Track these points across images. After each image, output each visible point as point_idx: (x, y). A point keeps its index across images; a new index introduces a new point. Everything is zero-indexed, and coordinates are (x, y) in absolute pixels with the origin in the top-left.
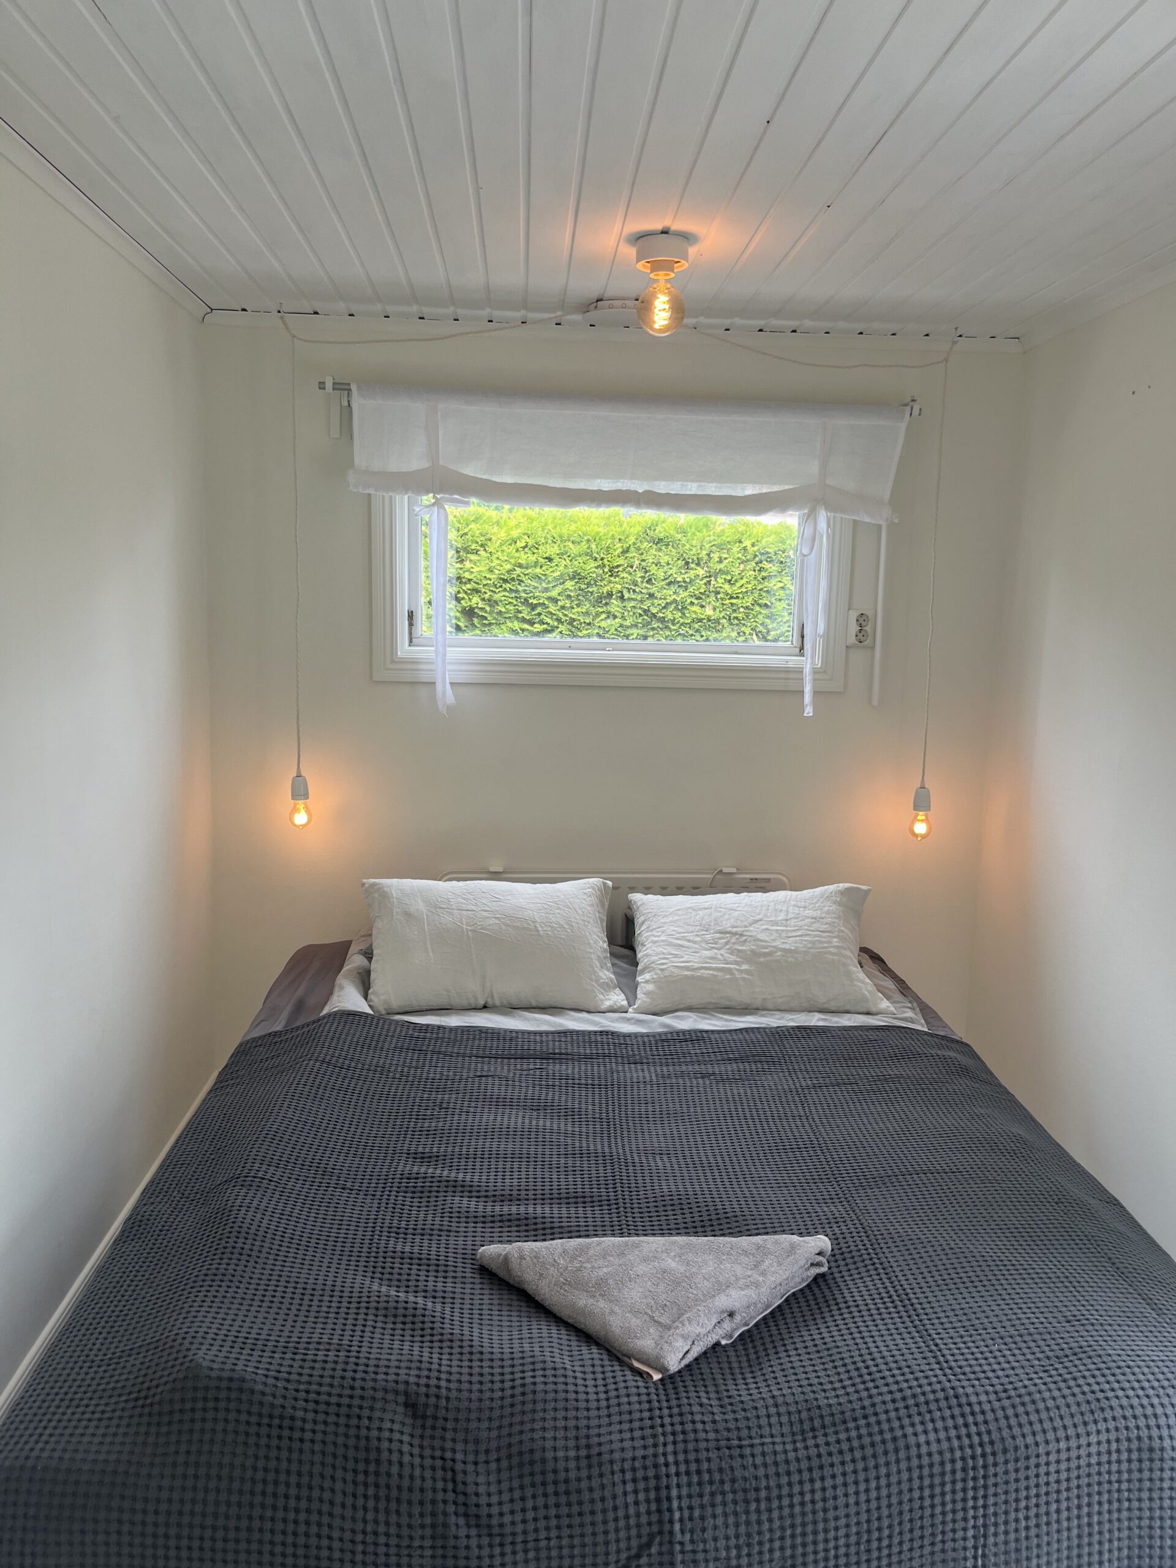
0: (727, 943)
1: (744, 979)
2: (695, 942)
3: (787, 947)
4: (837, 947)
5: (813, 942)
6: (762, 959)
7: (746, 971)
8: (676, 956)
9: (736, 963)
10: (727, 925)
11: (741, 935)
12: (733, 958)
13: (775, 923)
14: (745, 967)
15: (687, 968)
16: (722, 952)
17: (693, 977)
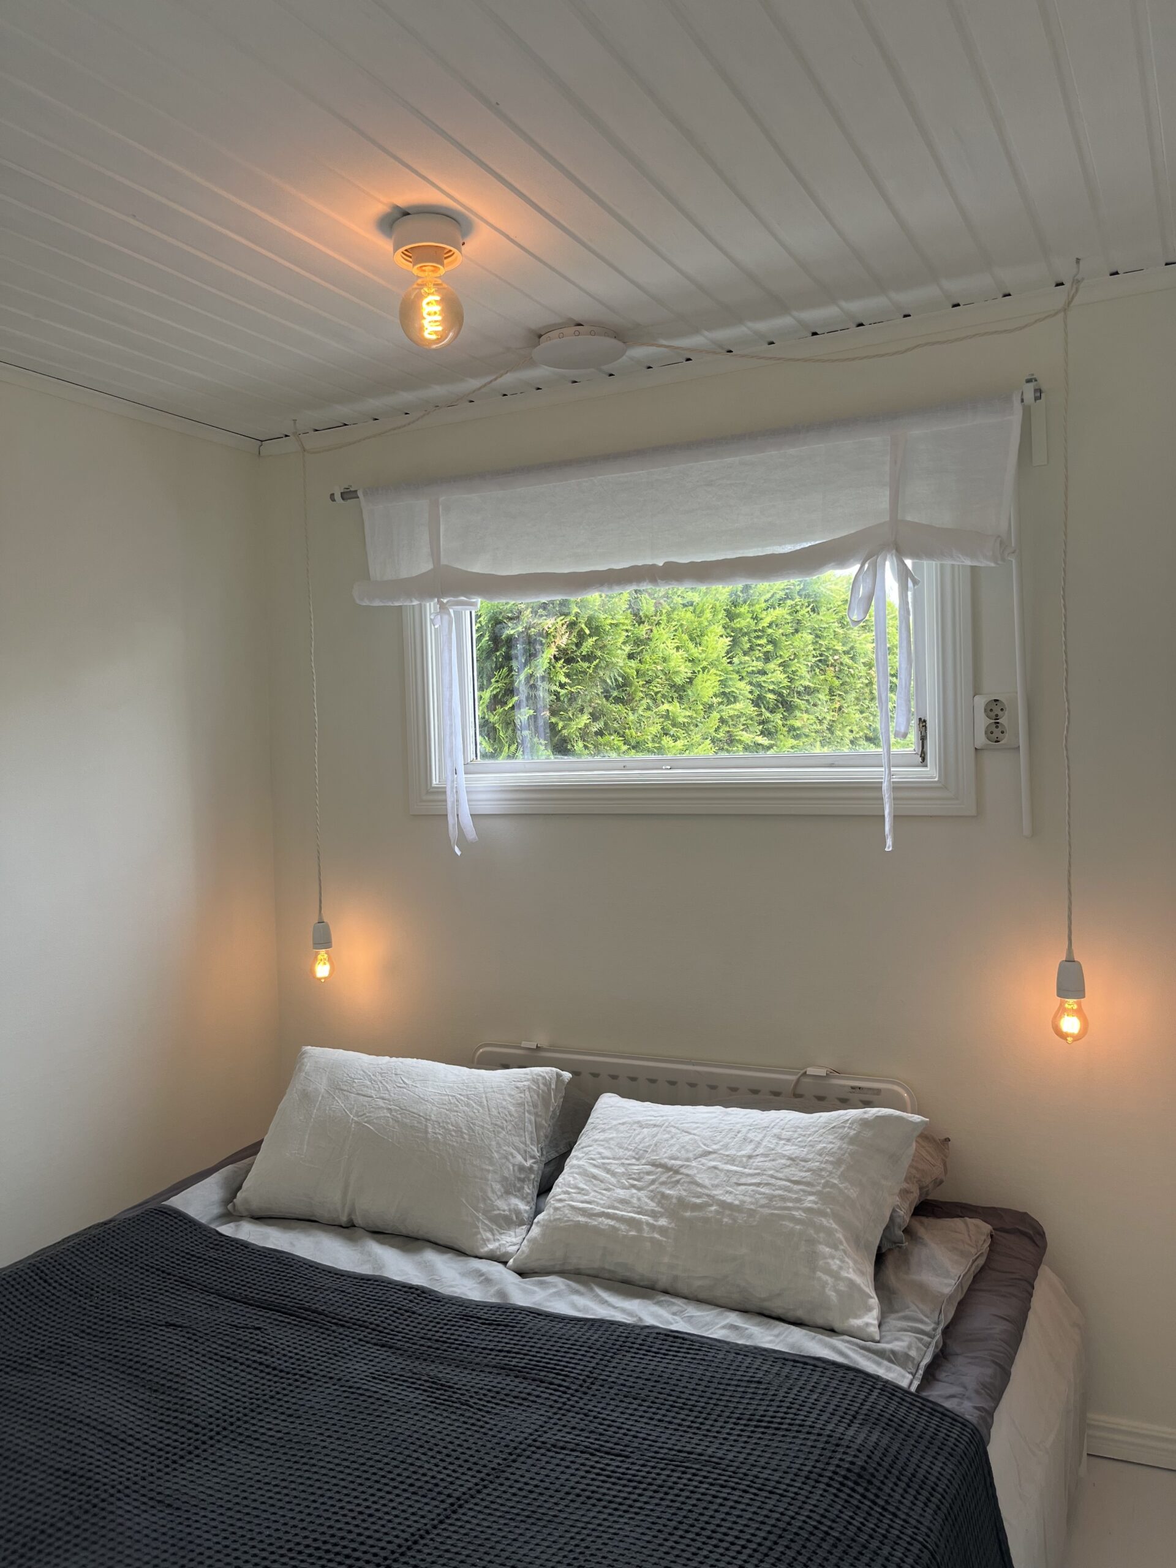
0: (653, 1182)
1: (652, 1240)
2: (613, 1174)
3: (729, 1199)
4: (809, 1210)
5: (771, 1198)
6: (688, 1214)
7: (662, 1230)
8: (581, 1191)
9: (654, 1214)
10: (663, 1156)
11: (677, 1172)
12: (652, 1205)
13: (732, 1160)
14: (663, 1222)
15: (584, 1212)
16: (641, 1194)
17: (586, 1226)
